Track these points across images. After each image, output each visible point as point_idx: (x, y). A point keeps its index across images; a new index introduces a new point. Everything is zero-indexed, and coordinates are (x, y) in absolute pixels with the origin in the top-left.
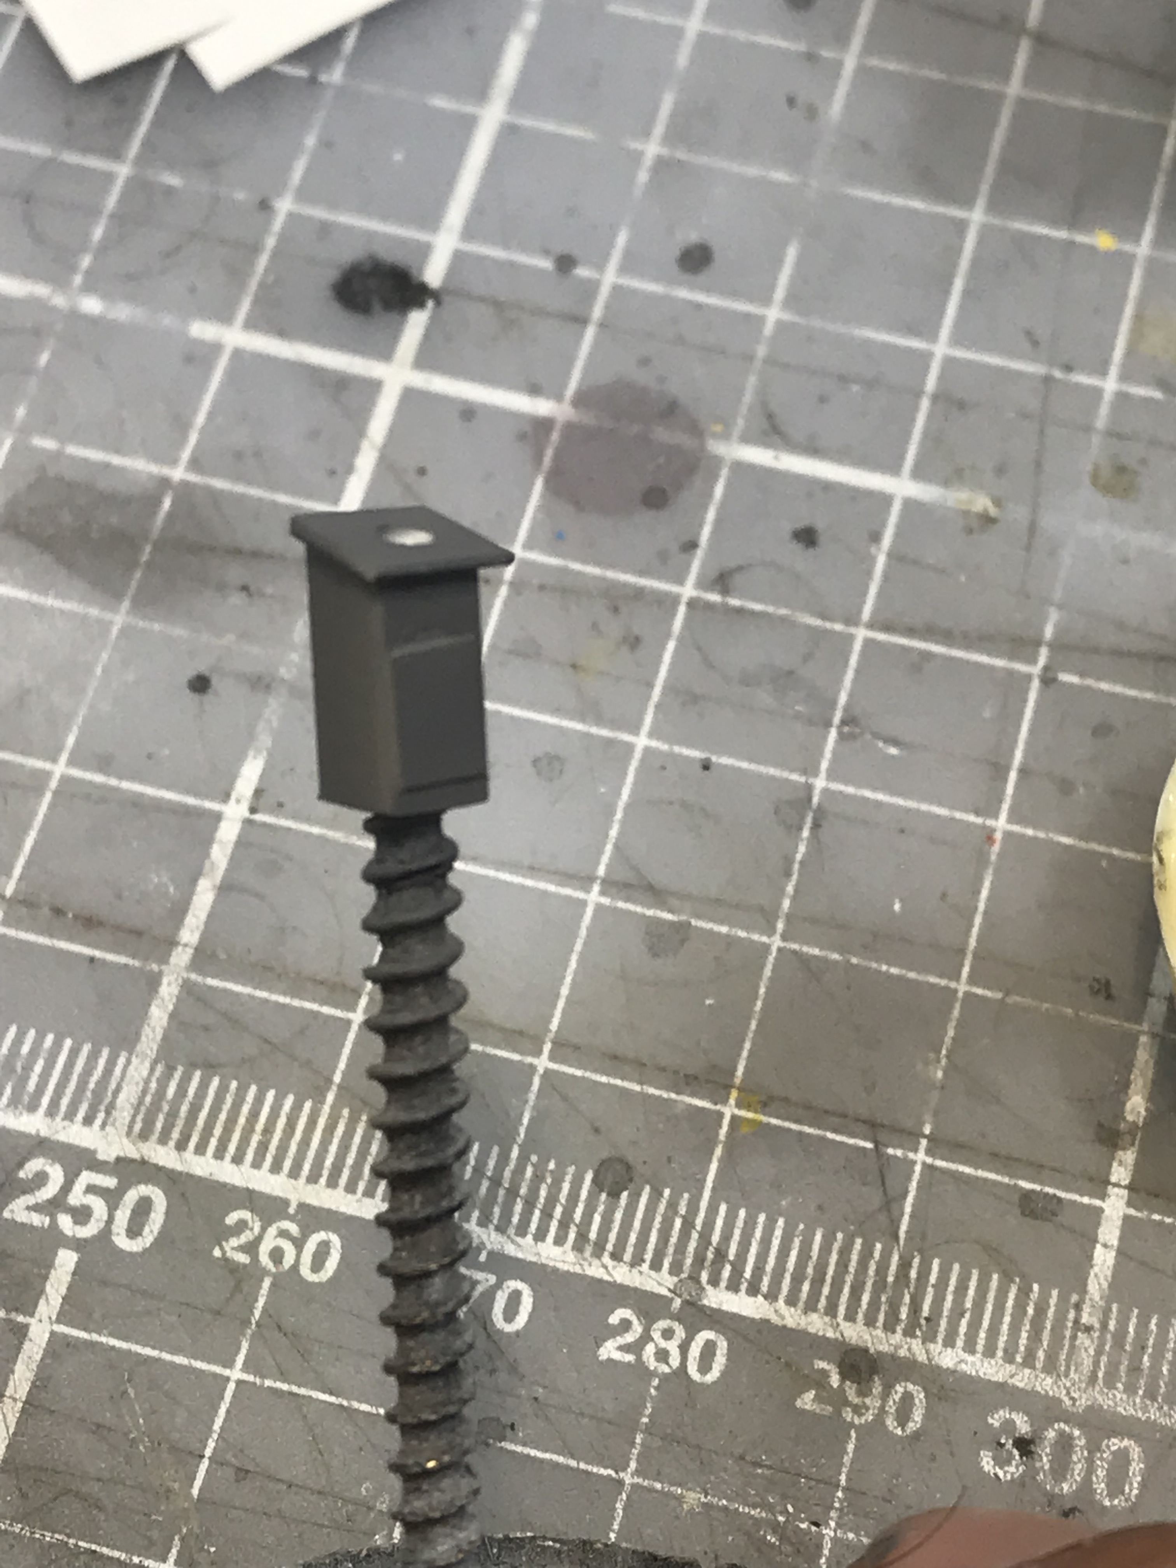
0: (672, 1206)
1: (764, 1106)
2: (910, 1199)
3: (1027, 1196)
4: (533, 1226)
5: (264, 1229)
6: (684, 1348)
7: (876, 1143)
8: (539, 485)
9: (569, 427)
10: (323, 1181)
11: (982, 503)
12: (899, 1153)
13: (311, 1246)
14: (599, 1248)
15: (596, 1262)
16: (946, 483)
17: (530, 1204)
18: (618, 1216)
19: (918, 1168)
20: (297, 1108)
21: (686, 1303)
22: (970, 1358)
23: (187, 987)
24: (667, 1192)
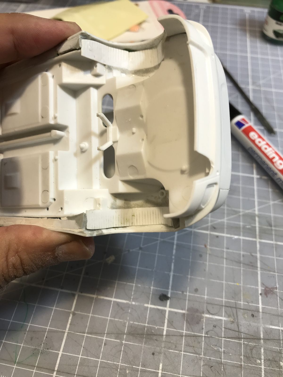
8: (185, 322)
9: (187, 314)
11: (232, 320)
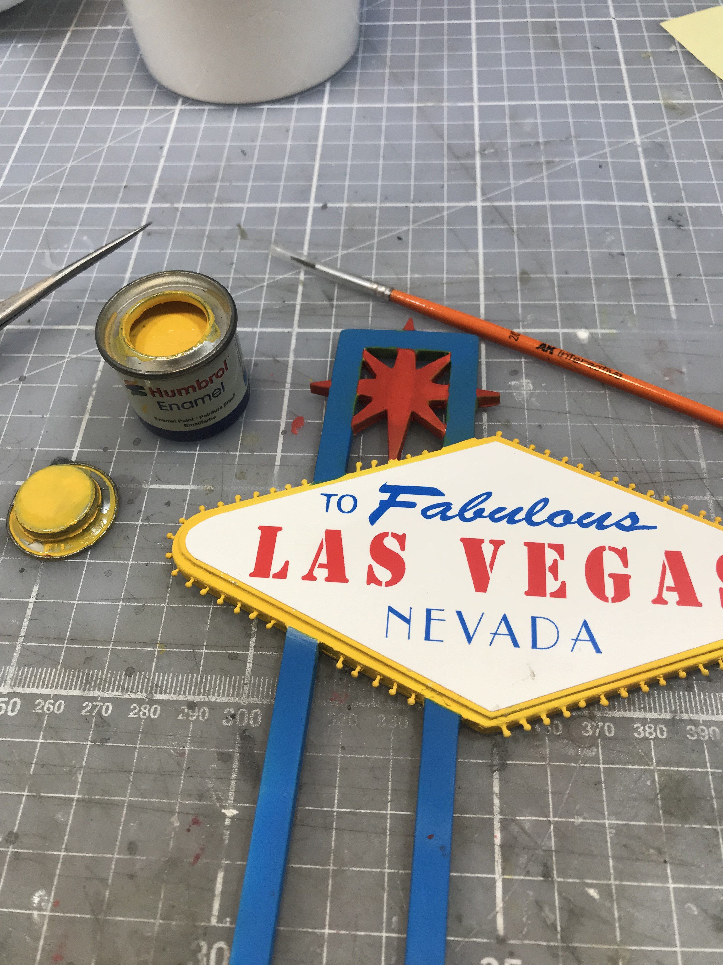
0: (145, 676)
1: (166, 646)
2: (202, 662)
3: (230, 654)
4: (111, 688)
5: (45, 703)
6: (149, 711)
7: (193, 650)
10: (59, 688)
12: (199, 651)
13: (57, 705)
14: (127, 691)
15: (127, 694)
16: (201, 484)
17: (110, 683)
18: (131, 681)
19: (203, 654)
20: (51, 671)
21: (149, 699)
22: (219, 698)
23: (23, 646)
24: (143, 673)
